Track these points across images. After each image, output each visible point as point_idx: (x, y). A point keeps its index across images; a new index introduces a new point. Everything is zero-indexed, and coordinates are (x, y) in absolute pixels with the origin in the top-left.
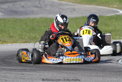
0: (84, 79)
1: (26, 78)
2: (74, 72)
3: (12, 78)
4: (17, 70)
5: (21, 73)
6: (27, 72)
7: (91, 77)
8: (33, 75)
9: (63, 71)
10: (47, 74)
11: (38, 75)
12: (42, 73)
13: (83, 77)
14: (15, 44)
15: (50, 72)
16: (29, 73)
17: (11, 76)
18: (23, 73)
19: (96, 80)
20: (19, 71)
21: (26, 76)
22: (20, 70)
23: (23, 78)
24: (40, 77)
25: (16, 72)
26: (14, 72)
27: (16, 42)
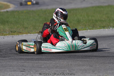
0: (99, 66)
1: (43, 66)
2: (88, 60)
3: (30, 67)
4: (33, 60)
5: (37, 62)
6: (43, 61)
7: (105, 64)
8: (49, 63)
9: (77, 59)
10: (62, 62)
11: (54, 64)
12: (57, 62)
13: (97, 64)
14: (29, 34)
15: (65, 60)
16: (46, 62)
17: (29, 65)
18: (39, 62)
19: (110, 67)
20: (36, 61)
21: (43, 65)
22: (36, 59)
23: (40, 66)
24: (56, 66)
25: (32, 61)
26: (30, 61)
27: (30, 32)
